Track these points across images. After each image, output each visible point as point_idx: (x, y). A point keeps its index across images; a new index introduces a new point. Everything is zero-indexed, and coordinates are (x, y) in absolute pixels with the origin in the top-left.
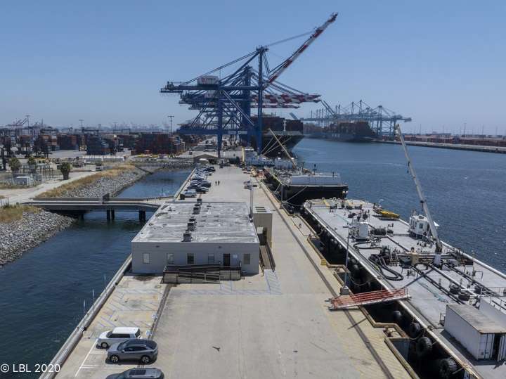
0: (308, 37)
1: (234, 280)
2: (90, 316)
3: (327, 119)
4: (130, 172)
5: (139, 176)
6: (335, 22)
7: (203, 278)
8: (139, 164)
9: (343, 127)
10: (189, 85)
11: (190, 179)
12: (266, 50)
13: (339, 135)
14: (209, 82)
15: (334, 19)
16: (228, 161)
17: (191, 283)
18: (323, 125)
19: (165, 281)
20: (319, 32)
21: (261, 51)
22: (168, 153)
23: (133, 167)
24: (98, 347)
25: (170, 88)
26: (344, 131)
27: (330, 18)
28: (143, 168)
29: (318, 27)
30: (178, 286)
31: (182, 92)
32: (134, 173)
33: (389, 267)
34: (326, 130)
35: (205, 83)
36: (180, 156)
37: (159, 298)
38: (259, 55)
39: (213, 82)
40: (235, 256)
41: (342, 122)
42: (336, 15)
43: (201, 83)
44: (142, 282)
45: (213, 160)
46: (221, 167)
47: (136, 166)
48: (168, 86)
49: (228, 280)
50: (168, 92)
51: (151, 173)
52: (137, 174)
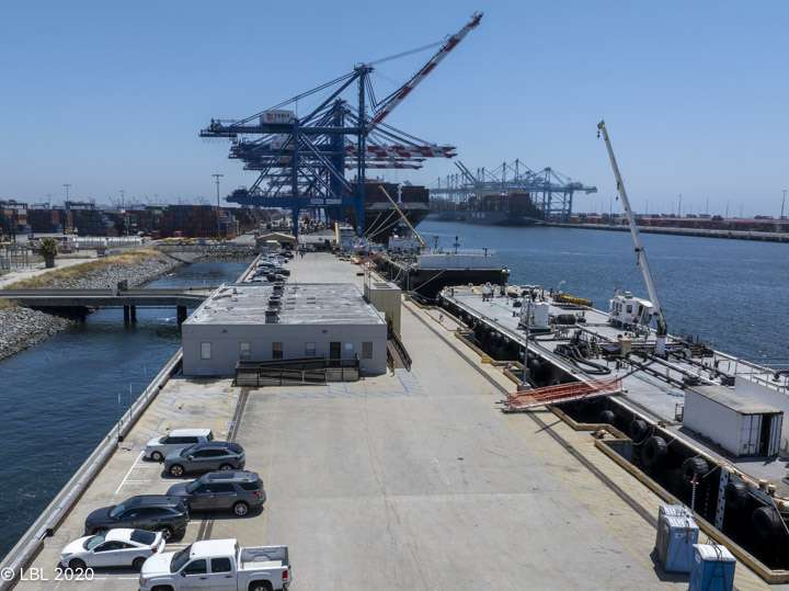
0: (436, 50)
1: (348, 381)
2: (126, 424)
3: (464, 190)
4: (154, 259)
5: (169, 266)
6: (478, 27)
7: (301, 379)
8: (168, 248)
9: (489, 202)
10: (246, 125)
11: (255, 266)
12: (371, 70)
13: (483, 215)
14: (279, 120)
15: (476, 21)
17: (280, 385)
18: (457, 199)
19: (239, 383)
20: (453, 42)
21: (362, 72)
23: (157, 252)
24: (145, 459)
25: (216, 130)
26: (492, 208)
27: (471, 21)
28: (174, 255)
29: (452, 34)
30: (261, 389)
31: (235, 136)
32: (161, 262)
33: (587, 360)
34: (462, 207)
35: (272, 122)
36: (232, 241)
37: (233, 403)
39: (286, 120)
40: (349, 346)
42: (481, 16)
43: (266, 120)
44: (202, 386)
45: (288, 244)
47: (163, 251)
48: (211, 126)
49: (339, 381)
50: (211, 136)
51: (187, 264)
52: (165, 263)
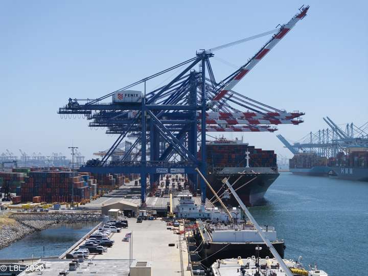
8: (21, 216)
10: (100, 103)
11: (87, 237)
12: (211, 55)
13: (351, 172)
14: (128, 100)
16: (155, 212)
20: (283, 31)
21: (204, 57)
22: (69, 201)
28: (26, 222)
35: (122, 100)
38: (200, 62)
39: (135, 99)
41: (356, 150)
42: (307, 9)
43: (117, 100)
45: (131, 211)
46: (139, 221)
47: (18, 220)
48: (69, 104)
52: (17, 231)
